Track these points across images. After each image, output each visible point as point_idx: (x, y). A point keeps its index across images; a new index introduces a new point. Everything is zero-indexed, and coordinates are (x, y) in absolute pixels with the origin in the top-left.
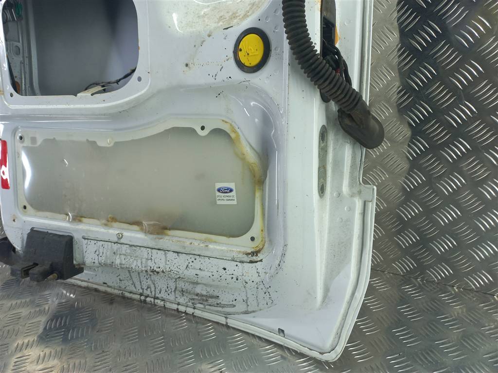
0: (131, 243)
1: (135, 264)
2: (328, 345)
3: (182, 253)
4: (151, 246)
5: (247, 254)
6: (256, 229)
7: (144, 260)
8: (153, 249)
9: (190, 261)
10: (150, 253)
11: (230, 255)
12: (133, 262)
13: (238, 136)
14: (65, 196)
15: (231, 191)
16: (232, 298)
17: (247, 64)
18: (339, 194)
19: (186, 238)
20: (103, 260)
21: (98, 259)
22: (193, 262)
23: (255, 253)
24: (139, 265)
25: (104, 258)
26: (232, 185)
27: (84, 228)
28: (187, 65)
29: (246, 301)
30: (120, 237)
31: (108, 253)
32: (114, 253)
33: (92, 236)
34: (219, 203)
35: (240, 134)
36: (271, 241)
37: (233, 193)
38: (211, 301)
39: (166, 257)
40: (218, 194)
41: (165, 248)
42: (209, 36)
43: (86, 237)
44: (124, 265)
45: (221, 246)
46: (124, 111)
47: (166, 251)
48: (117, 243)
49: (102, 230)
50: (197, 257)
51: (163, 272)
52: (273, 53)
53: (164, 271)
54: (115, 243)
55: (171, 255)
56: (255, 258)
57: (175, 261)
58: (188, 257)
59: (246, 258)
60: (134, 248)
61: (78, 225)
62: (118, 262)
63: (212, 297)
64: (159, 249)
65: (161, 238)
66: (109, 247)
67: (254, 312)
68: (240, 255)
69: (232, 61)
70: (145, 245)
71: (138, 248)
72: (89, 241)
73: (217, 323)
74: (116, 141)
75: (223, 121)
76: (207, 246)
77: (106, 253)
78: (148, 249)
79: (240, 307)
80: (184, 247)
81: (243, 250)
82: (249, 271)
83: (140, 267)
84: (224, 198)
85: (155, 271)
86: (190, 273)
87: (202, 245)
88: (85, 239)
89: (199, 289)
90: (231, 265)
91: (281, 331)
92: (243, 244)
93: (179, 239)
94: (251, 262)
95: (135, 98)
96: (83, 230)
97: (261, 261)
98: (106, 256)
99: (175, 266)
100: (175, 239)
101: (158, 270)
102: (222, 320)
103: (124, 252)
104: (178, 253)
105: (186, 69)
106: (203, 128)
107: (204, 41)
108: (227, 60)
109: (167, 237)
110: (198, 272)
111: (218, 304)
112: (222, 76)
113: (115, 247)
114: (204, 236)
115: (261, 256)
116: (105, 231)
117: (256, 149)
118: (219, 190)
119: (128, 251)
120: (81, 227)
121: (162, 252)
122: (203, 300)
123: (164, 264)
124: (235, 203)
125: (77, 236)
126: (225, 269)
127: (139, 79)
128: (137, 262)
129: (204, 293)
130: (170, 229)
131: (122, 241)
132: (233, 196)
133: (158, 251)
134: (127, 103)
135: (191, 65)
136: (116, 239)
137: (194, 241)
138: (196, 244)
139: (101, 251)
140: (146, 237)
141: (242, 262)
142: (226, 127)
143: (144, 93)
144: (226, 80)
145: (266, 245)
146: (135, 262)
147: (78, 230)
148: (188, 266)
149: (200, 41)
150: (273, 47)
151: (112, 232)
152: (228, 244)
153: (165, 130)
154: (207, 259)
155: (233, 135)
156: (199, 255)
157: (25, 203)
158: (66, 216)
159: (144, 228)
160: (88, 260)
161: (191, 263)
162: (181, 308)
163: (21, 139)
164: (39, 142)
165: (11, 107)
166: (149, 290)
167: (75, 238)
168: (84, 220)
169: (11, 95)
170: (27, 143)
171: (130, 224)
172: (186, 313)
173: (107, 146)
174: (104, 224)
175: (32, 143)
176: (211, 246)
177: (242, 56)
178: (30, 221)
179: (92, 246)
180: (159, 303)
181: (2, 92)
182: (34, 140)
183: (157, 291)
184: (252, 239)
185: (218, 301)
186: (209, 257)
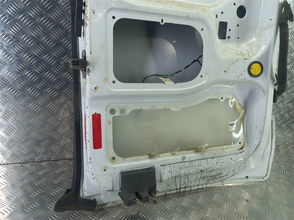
0: (189, 160)
1: (192, 171)
2: (265, 175)
3: (214, 157)
4: (200, 158)
5: (239, 150)
7: (197, 167)
9: (218, 160)
10: (200, 162)
11: (233, 152)
14: (148, 143)
16: (228, 171)
17: (254, 74)
19: (215, 150)
21: (171, 175)
22: (219, 160)
23: (241, 148)
25: (174, 173)
26: (235, 122)
27: (162, 160)
28: (225, 72)
29: (234, 171)
30: (184, 158)
31: (177, 170)
32: (180, 168)
33: (167, 163)
36: (247, 142)
37: (235, 125)
38: (217, 177)
39: (207, 162)
40: (230, 126)
41: (206, 157)
42: (237, 61)
43: (164, 165)
44: (186, 173)
45: (229, 149)
48: (182, 162)
49: (172, 158)
50: (221, 157)
51: (206, 169)
52: (264, 71)
54: (181, 163)
55: (210, 160)
56: (242, 150)
57: (211, 162)
58: (217, 158)
59: (239, 152)
60: (192, 162)
61: (156, 159)
62: (183, 172)
63: (218, 175)
64: (204, 159)
65: (204, 153)
66: (178, 166)
67: (236, 174)
68: (235, 151)
69: (247, 73)
70: (197, 159)
71: (194, 161)
72: (165, 166)
74: (182, 107)
76: (224, 151)
77: (176, 170)
78: (198, 161)
79: (230, 174)
80: (215, 154)
81: (237, 148)
83: (195, 171)
84: (232, 128)
85: (203, 170)
86: (218, 166)
87: (222, 151)
88: (162, 166)
89: (213, 174)
90: (233, 157)
91: (247, 177)
92: (237, 146)
93: (212, 151)
94: (241, 153)
95: (200, 85)
97: (244, 151)
98: (176, 172)
99: (212, 165)
100: (210, 152)
101: (203, 169)
102: (221, 184)
103: (186, 166)
104: (212, 158)
105: (225, 73)
106: (222, 98)
107: (234, 63)
108: (245, 71)
109: (207, 152)
110: (221, 164)
111: (220, 177)
112: (241, 78)
113: (181, 165)
114: (222, 147)
115: (244, 149)
116: (175, 158)
118: (230, 125)
119: (188, 165)
120: (159, 159)
122: (214, 178)
123: (206, 165)
125: (156, 166)
126: (232, 159)
127: (202, 76)
128: (193, 169)
129: (215, 174)
131: (185, 160)
132: (235, 127)
135: (227, 72)
136: (181, 160)
137: (219, 151)
139: (173, 170)
140: (197, 155)
141: (237, 154)
143: (204, 83)
144: (243, 79)
145: (246, 144)
147: (156, 162)
149: (232, 63)
150: (264, 69)
151: (178, 157)
156: (222, 156)
157: (114, 155)
158: (147, 156)
159: (197, 150)
160: (165, 178)
161: (219, 161)
162: (200, 187)
163: (112, 111)
164: (128, 112)
165: (113, 90)
166: (184, 184)
167: (156, 168)
168: (160, 155)
169: (114, 82)
170: (117, 114)
171: (189, 150)
172: (202, 188)
173: (177, 110)
174: (173, 154)
175: (121, 114)
176: (225, 150)
177: (252, 71)
178: (120, 167)
179: (167, 169)
180: (188, 189)
181: (106, 80)
182: (122, 111)
183: (190, 183)
184: (240, 143)
185: (221, 175)
186: (225, 156)
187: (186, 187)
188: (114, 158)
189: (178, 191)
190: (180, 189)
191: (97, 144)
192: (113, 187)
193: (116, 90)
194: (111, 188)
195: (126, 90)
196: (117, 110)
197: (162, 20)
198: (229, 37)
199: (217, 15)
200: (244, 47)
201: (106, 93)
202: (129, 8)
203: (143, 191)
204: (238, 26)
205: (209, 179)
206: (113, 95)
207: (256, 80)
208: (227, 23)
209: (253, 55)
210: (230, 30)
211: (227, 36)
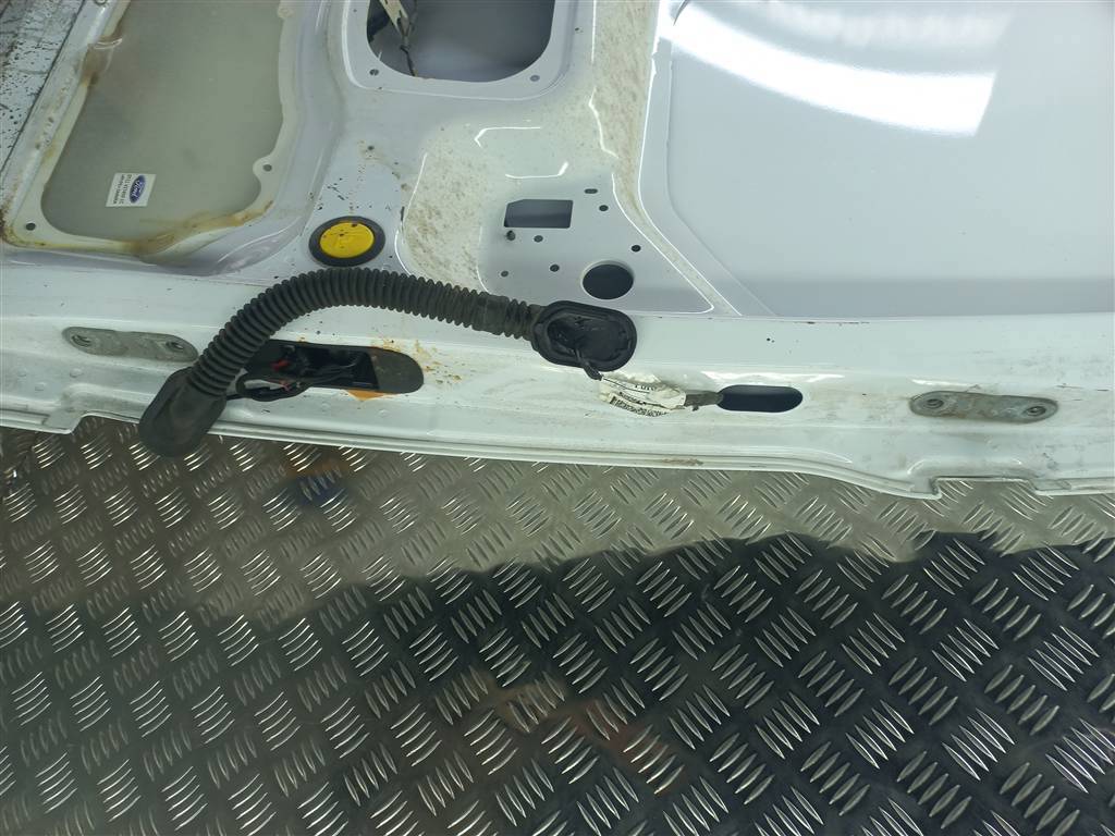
0: (80, 17)
1: (35, 18)
3: (34, 102)
4: (65, 50)
6: (47, 234)
7: (39, 34)
8: (59, 52)
9: (14, 114)
10: (51, 47)
12: (42, 15)
13: (235, 224)
15: (133, 199)
17: (328, 233)
18: (74, 377)
19: (65, 114)
22: (12, 117)
24: (32, 25)
26: (142, 201)
28: (371, 148)
34: (117, 177)
36: (15, 255)
37: (127, 202)
39: (34, 73)
40: (135, 176)
41: (56, 74)
42: (403, 186)
45: (32, 173)
46: (326, 39)
47: (47, 75)
50: (19, 127)
51: (6, 63)
53: (8, 66)
55: (37, 81)
57: (21, 87)
58: (24, 111)
60: (70, 20)
64: (54, 63)
65: (76, 71)
69: (343, 213)
70: (70, 41)
71: (68, 28)
74: (284, 23)
75: (271, 203)
76: (38, 147)
78: (60, 44)
80: (45, 108)
81: (13, 207)
83: (28, 26)
84: (122, 187)
85: (12, 51)
87: (42, 138)
92: (25, 210)
93: (66, 101)
95: (342, 60)
99: (11, 86)
100: (68, 93)
101: (13, 55)
104: (38, 95)
105: (366, 146)
106: (268, 168)
107: (399, 177)
108: (351, 207)
109: (75, 81)
114: (60, 145)
117: (204, 248)
118: (141, 179)
119: (64, 11)
121: (47, 67)
123: (21, 68)
124: (110, 204)
127: (373, 72)
128: (40, 22)
130: (90, 88)
132: (122, 201)
133: (50, 62)
137: (50, 129)
138: (47, 129)
142: (258, 205)
144: (320, 202)
145: (8, 247)
146: (41, 19)
148: (6, 108)
149: (401, 171)
152: (32, 184)
153: (280, 106)
154: (10, 143)
155: (239, 216)
156: (22, 130)
161: (8, 114)
176: (36, 154)
177: (343, 227)
184: (31, 226)
186: (13, 147)
198: (511, 235)
199: (595, 191)
204: (555, 268)
210: (539, 239)
211: (517, 231)
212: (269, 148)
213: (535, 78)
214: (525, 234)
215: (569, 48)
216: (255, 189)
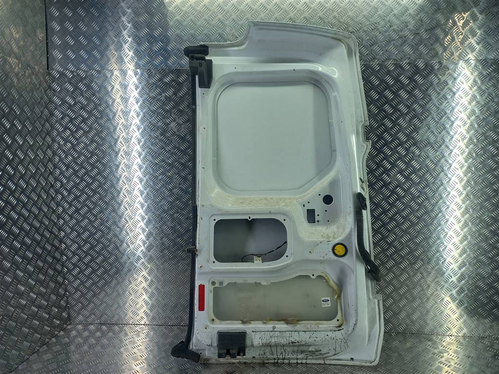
0: (280, 330)
1: (283, 341)
2: (373, 359)
3: (307, 331)
4: (291, 330)
5: (337, 327)
6: (339, 316)
7: (288, 338)
10: (291, 334)
11: (329, 329)
13: (328, 278)
15: (328, 301)
16: (328, 349)
17: (338, 254)
18: (369, 299)
19: (308, 324)
20: (264, 341)
21: (262, 342)
22: (312, 335)
23: (340, 326)
24: (285, 340)
26: (329, 298)
27: (253, 326)
29: (335, 349)
30: (274, 328)
31: (268, 338)
32: (271, 337)
33: (258, 330)
34: (323, 306)
35: (330, 278)
36: (346, 320)
37: (329, 302)
38: (316, 353)
39: (299, 335)
41: (298, 330)
42: (321, 243)
44: (277, 342)
45: (325, 325)
49: (263, 326)
50: (314, 332)
51: (298, 342)
52: (348, 252)
55: (301, 333)
56: (340, 328)
57: (304, 336)
58: (310, 333)
59: (336, 329)
60: (282, 332)
61: (248, 325)
62: (273, 341)
63: (317, 351)
65: (296, 326)
66: (268, 334)
67: (338, 353)
68: (332, 328)
69: (331, 253)
70: (288, 330)
71: (285, 332)
72: (256, 332)
73: (320, 364)
74: (272, 282)
75: (322, 272)
76: (318, 326)
77: (266, 338)
78: (289, 332)
79: (332, 352)
80: (308, 328)
81: (334, 326)
82: (339, 335)
84: (325, 304)
86: (312, 340)
87: (316, 326)
88: (253, 332)
89: (311, 349)
90: (330, 334)
91: (352, 359)
92: (334, 323)
93: (305, 325)
94: (339, 330)
95: (286, 264)
96: (252, 328)
97: (343, 329)
99: (304, 338)
100: (303, 325)
101: (295, 341)
102: (322, 362)
103: (276, 335)
104: (305, 331)
105: (310, 253)
106: (313, 275)
107: (318, 244)
108: (329, 252)
109: (298, 325)
110: (316, 339)
111: (320, 354)
112: (326, 257)
113: (271, 333)
114: (316, 322)
115: (342, 327)
116: (265, 326)
117: (336, 282)
118: (323, 301)
119: (279, 335)
120: (250, 326)
121: (297, 332)
122: (313, 354)
123: (298, 338)
124: (330, 305)
126: (328, 335)
127: (287, 256)
129: (314, 350)
130: (300, 321)
131: (275, 330)
133: (295, 332)
134: (282, 266)
135: (312, 252)
136: (272, 330)
137: (312, 325)
138: (313, 326)
139: (263, 337)
140: (288, 326)
141: (335, 331)
142: (323, 275)
143: (291, 262)
144: (328, 258)
145: (344, 322)
146: (283, 339)
147: (248, 328)
148: (310, 337)
149: (316, 244)
150: (349, 250)
151: (269, 326)
152: (328, 324)
153: (296, 276)
154: (319, 332)
155: (326, 278)
157: (214, 317)
158: (241, 322)
159: (287, 322)
160: (256, 343)
162: (299, 361)
163: (213, 283)
164: (225, 284)
165: (213, 268)
166: (281, 355)
167: (247, 332)
168: (252, 322)
169: (214, 262)
170: (217, 285)
171: (279, 321)
172: (302, 363)
173: (267, 284)
174: (264, 323)
175: (220, 285)
176: (320, 326)
177: (336, 252)
178: (217, 327)
179: (258, 335)
180: (286, 361)
181: (208, 261)
182: (221, 283)
183: (287, 355)
184: (338, 320)
185: (321, 352)
186: (320, 331)
187: (284, 359)
188: (213, 320)
189: (276, 361)
190: (278, 360)
191: (202, 308)
192: (211, 343)
193: (215, 268)
194: (210, 344)
195: (223, 268)
196: (217, 282)
197: (250, 217)
198: (318, 221)
199: (304, 205)
200: (333, 228)
201: (208, 270)
202: (224, 213)
203: (233, 349)
204: (326, 211)
205: (307, 355)
206: (213, 271)
207: (341, 259)
208: (314, 210)
209: (337, 238)
210: (318, 215)
211: (316, 220)
212: (308, 277)
213: (285, 220)
214: (317, 218)
215: (275, 213)
216: (320, 277)
